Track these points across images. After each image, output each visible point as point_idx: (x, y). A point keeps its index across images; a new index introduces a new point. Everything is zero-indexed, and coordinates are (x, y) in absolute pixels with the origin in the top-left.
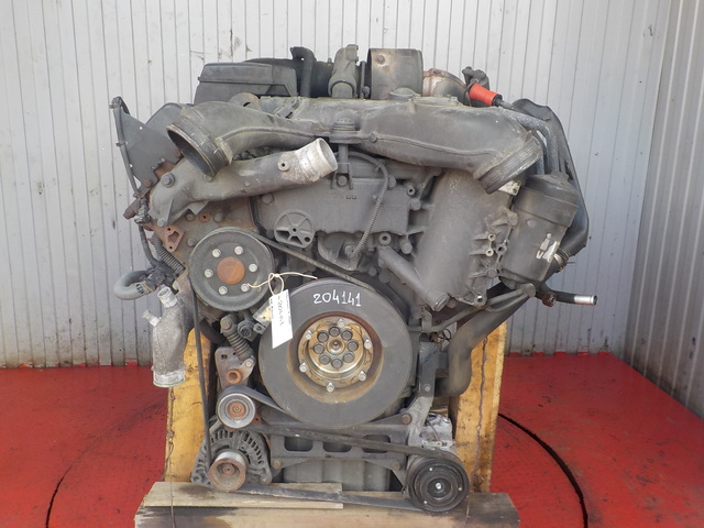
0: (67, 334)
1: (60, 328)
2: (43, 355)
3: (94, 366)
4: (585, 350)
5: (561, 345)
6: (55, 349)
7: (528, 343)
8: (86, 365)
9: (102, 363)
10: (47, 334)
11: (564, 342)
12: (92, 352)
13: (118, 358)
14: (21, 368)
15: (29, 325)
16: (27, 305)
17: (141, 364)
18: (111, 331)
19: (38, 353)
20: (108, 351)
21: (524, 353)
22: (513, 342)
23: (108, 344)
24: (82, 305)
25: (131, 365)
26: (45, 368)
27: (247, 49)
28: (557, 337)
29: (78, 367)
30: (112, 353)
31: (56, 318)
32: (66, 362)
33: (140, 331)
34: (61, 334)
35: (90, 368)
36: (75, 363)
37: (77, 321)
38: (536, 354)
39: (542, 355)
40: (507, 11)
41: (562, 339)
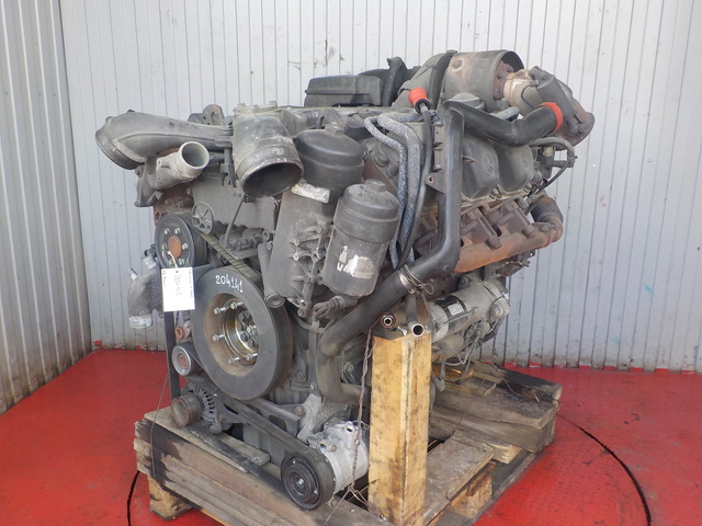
2: (156, 339)
4: (691, 368)
5: (663, 362)
7: (625, 358)
11: (666, 359)
14: (137, 350)
19: (151, 337)
21: (621, 368)
22: (608, 356)
26: (157, 351)
27: (341, 58)
28: (658, 352)
38: (634, 369)
39: (641, 370)
40: (608, 11)
41: (664, 355)
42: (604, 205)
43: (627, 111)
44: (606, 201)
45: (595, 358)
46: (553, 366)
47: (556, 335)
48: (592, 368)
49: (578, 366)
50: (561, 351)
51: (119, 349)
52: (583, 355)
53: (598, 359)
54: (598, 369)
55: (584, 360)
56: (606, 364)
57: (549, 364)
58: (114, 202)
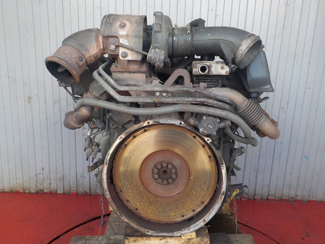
0: (41, 176)
1: (38, 172)
2: (29, 186)
3: (55, 193)
5: (313, 196)
6: (35, 184)
7: (292, 193)
8: (51, 192)
9: (59, 192)
10: (31, 175)
11: (314, 195)
12: (53, 186)
13: (67, 190)
14: (18, 193)
15: (22, 170)
16: (22, 160)
17: (79, 193)
18: (63, 175)
19: (27, 185)
20: (62, 185)
21: (290, 200)
22: (284, 194)
23: (62, 182)
24: (49, 161)
25: (73, 194)
26: (29, 193)
28: (310, 192)
29: (46, 193)
30: (64, 187)
31: (36, 168)
32: (40, 190)
33: (79, 176)
34: (38, 176)
35: (52, 194)
36: (45, 191)
37: (46, 170)
38: (297, 201)
39: (301, 201)
40: (289, 5)
41: (313, 193)
42: (284, 112)
43: (298, 60)
44: (285, 110)
45: (277, 195)
46: (254, 199)
47: (256, 182)
48: (275, 200)
49: (268, 199)
50: (259, 191)
51: (7, 192)
52: (270, 193)
53: (278, 195)
54: (279, 200)
55: (271, 196)
56: (283, 198)
57: (252, 198)
58: (4, 107)
